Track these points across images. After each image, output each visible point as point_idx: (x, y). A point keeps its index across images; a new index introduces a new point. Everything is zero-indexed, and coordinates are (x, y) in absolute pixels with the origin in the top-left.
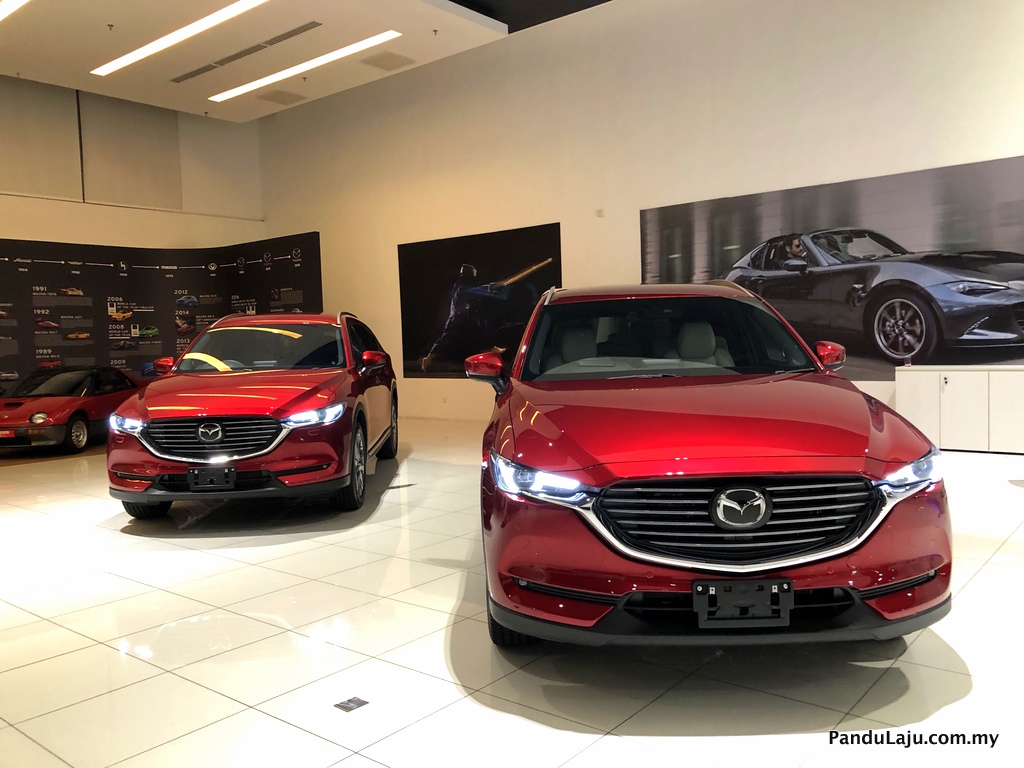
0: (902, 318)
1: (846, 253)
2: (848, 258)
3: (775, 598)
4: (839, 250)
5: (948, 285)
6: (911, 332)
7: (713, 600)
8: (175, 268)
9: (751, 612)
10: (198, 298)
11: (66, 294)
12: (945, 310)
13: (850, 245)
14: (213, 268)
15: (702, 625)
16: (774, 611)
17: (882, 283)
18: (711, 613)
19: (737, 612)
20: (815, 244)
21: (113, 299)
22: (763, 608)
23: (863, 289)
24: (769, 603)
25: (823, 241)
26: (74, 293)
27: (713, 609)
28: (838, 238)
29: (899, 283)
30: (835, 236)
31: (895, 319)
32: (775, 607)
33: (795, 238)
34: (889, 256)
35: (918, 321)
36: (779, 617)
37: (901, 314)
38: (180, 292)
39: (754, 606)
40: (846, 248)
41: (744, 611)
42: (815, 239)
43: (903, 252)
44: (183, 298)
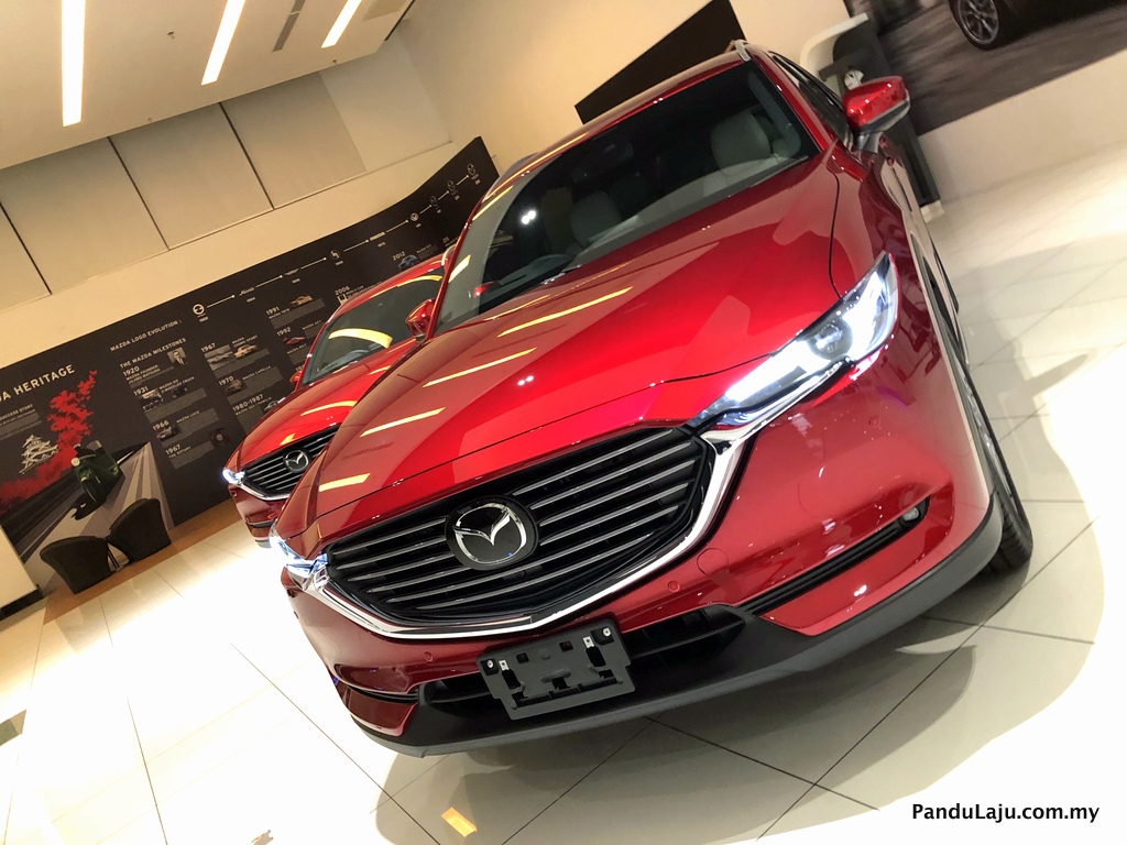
3: (595, 656)
7: (510, 677)
8: (383, 234)
9: (571, 683)
10: (416, 254)
11: (297, 306)
14: (415, 219)
15: (516, 714)
16: (601, 674)
18: (518, 697)
19: (550, 687)
21: (340, 291)
22: (583, 673)
24: (591, 665)
26: (303, 301)
27: (516, 690)
32: (601, 669)
36: (615, 682)
38: (398, 256)
39: (568, 675)
41: (559, 682)
44: (403, 261)
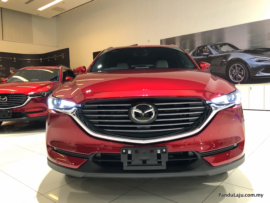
0: (238, 70)
1: (221, 50)
2: (222, 52)
3: (159, 156)
4: (219, 50)
5: (252, 59)
6: (240, 74)
7: (130, 157)
9: (148, 163)
12: (251, 67)
13: (222, 48)
14: (41, 60)
16: (159, 162)
17: (231, 59)
18: (129, 163)
19: (141, 163)
20: (211, 48)
21: (11, 68)
23: (226, 61)
24: (156, 158)
25: (214, 47)
27: (130, 161)
28: (218, 46)
29: (237, 59)
30: (217, 45)
31: (235, 70)
32: (159, 160)
33: (206, 46)
34: (234, 51)
35: (242, 71)
36: (161, 165)
37: (237, 68)
40: (221, 49)
41: (144, 162)
42: (211, 46)
43: (238, 49)
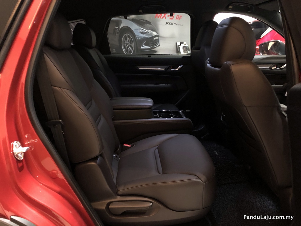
0: (128, 41)
5: (138, 30)
6: (131, 46)
12: (138, 39)
17: (123, 27)
23: (118, 29)
29: (127, 28)
31: (127, 41)
35: (132, 42)
37: (128, 39)
